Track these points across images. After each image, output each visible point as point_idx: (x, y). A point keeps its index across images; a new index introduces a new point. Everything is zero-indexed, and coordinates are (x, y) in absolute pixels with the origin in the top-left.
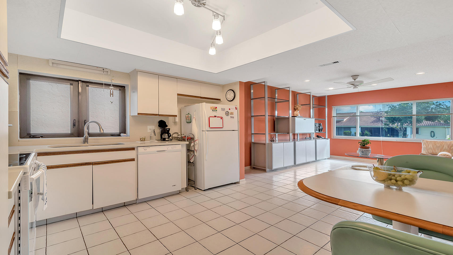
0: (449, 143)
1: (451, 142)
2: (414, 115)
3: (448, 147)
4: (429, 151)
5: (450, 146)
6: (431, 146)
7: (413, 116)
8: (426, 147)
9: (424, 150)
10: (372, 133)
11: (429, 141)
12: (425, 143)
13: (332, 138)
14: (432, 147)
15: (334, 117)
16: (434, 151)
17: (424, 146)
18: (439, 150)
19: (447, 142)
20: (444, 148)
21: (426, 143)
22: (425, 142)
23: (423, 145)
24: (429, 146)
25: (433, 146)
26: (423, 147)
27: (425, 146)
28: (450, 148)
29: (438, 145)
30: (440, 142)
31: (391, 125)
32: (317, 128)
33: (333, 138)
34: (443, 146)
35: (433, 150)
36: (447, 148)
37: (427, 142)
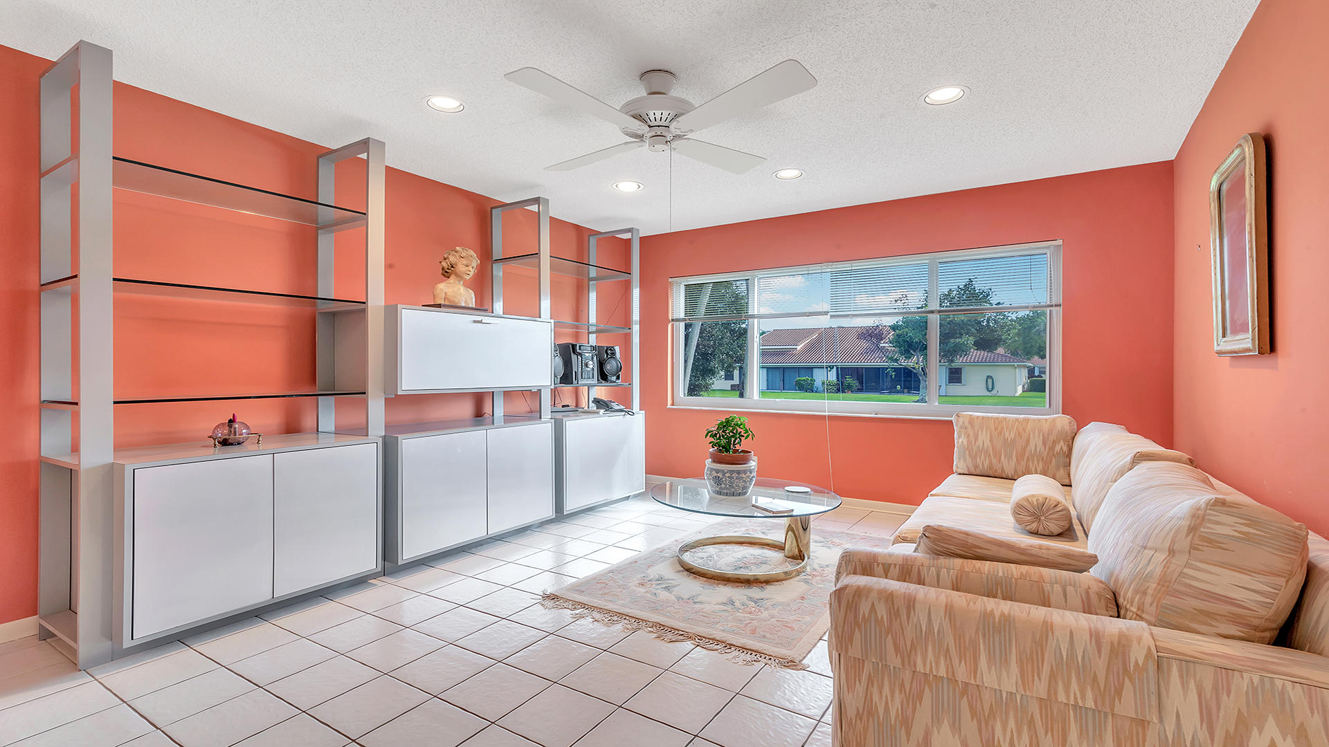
0: (1046, 427)
1: (1054, 419)
2: (932, 312)
3: (1044, 443)
4: (978, 460)
5: (1051, 438)
6: (984, 439)
7: (929, 315)
8: (969, 442)
9: (959, 459)
10: (861, 383)
11: (978, 417)
12: (966, 428)
13: (669, 406)
14: (987, 443)
15: (675, 323)
16: (994, 461)
17: (961, 440)
18: (1015, 459)
19: (1039, 420)
20: (1029, 448)
21: (969, 426)
22: (964, 423)
23: (959, 437)
24: (980, 442)
25: (991, 440)
26: (958, 442)
27: (965, 442)
28: (1050, 448)
29: (1010, 435)
30: (1017, 420)
31: (904, 363)
32: (587, 365)
33: (673, 405)
34: (1028, 441)
35: (992, 455)
36: (1040, 447)
37: (971, 419)
